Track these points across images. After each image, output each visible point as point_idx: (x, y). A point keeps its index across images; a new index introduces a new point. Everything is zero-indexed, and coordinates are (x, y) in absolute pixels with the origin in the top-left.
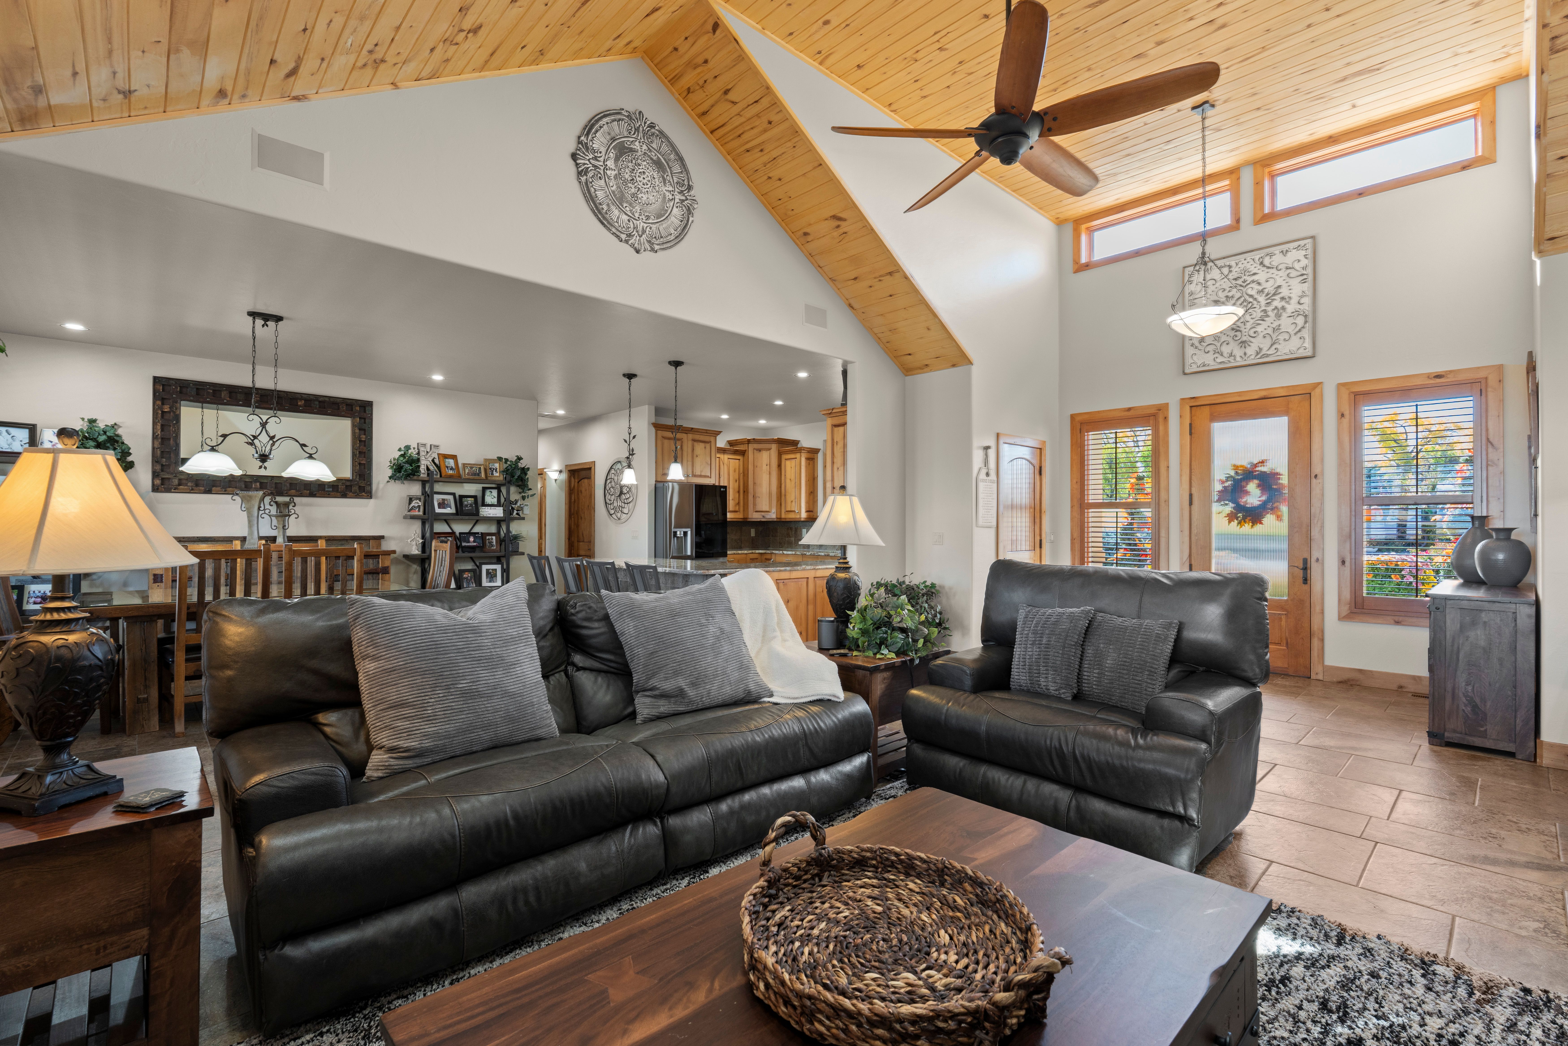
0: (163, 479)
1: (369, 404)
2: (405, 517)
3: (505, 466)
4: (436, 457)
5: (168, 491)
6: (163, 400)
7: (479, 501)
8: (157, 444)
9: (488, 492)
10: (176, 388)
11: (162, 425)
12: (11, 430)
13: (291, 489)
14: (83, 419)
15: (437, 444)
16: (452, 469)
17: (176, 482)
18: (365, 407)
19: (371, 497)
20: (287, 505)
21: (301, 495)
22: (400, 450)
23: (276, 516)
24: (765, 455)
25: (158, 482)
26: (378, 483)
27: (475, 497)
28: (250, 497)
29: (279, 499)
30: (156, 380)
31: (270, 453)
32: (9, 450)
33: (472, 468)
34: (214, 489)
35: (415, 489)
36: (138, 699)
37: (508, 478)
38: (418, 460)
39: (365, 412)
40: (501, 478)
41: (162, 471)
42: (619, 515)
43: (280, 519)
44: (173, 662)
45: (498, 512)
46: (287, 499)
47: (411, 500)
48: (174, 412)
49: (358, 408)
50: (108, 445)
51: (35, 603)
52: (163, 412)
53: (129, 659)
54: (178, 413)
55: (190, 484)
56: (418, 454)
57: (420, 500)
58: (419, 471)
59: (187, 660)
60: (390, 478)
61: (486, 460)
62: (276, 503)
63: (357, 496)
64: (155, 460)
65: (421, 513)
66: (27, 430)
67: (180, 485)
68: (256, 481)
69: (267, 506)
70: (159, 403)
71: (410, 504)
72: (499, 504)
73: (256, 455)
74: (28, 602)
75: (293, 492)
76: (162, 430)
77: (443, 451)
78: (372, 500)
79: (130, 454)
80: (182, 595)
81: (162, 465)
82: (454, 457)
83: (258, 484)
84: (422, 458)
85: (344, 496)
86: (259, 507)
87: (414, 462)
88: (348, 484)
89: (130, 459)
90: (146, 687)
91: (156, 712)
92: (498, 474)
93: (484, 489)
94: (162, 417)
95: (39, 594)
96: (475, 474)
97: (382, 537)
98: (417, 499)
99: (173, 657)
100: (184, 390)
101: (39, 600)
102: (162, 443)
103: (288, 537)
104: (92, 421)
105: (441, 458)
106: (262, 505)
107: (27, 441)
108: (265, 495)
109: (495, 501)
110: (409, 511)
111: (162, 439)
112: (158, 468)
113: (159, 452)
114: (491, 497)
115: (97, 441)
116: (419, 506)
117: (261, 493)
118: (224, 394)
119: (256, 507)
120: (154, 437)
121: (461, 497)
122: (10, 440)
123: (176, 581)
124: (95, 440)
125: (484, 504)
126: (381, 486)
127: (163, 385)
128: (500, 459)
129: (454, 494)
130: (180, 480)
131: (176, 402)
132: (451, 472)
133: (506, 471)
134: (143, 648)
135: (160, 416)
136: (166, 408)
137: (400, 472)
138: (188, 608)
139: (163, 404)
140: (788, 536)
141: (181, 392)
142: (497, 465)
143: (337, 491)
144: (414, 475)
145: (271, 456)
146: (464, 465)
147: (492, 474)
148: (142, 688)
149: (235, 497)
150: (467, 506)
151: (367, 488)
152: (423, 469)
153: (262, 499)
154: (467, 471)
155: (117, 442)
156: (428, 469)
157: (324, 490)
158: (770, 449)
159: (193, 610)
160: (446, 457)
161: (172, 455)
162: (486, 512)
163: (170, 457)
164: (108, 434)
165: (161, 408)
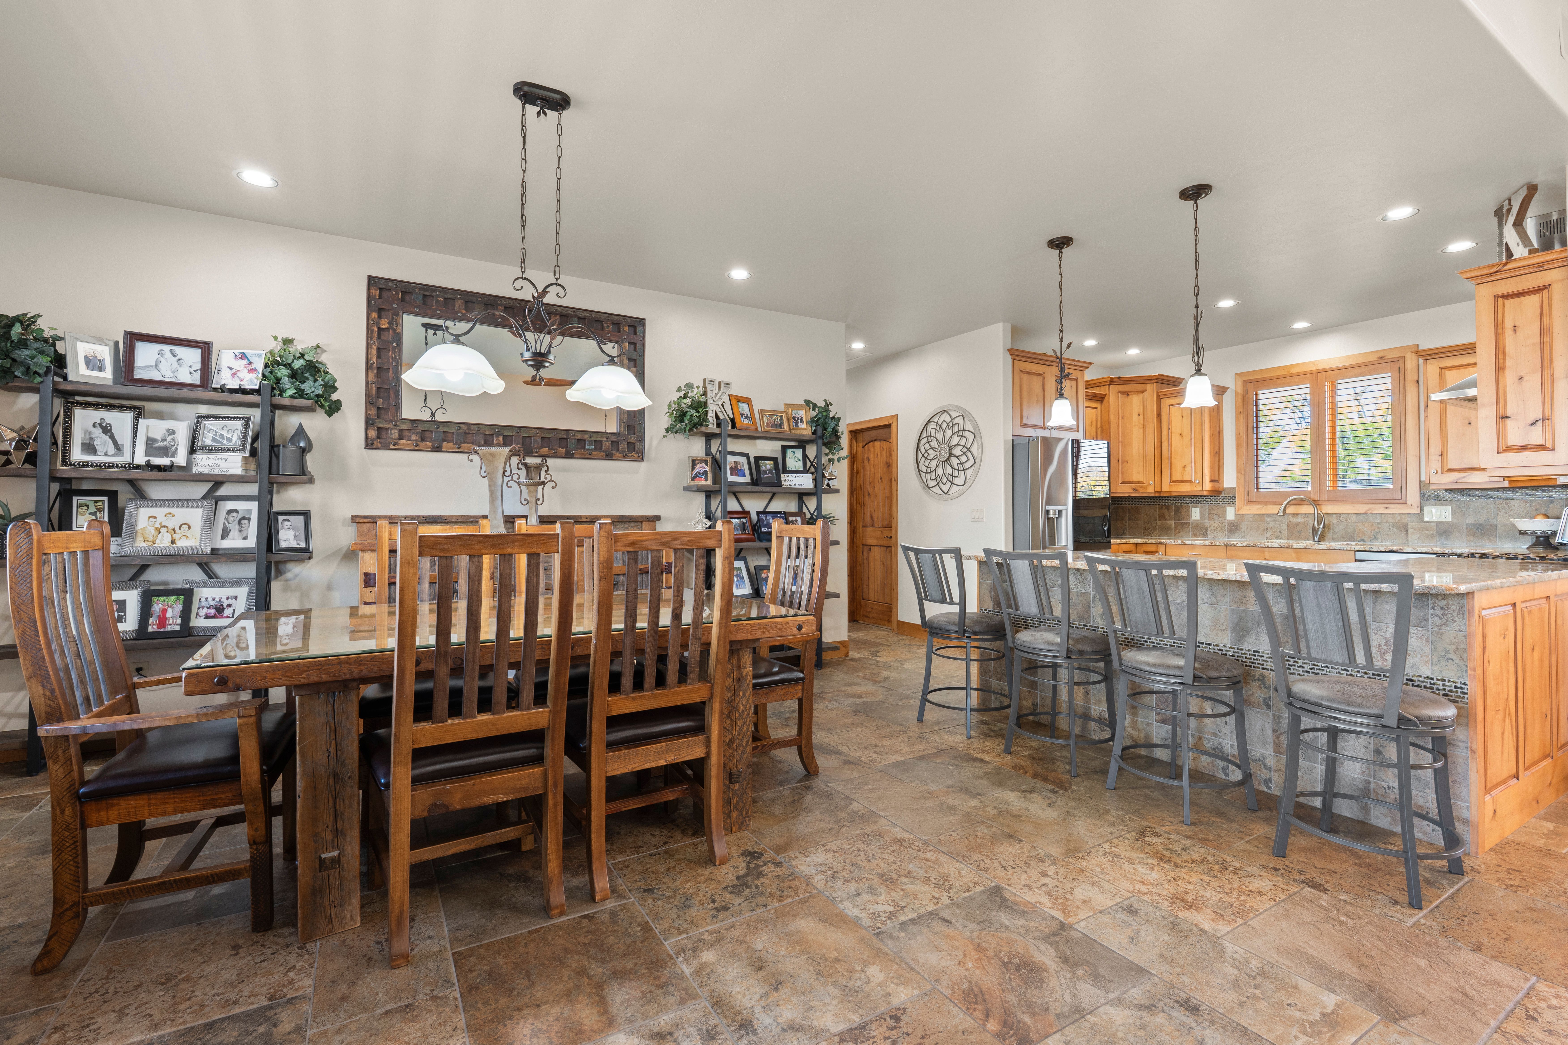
0: (379, 430)
1: (641, 322)
2: (687, 489)
3: (814, 413)
4: (727, 400)
5: (386, 447)
6: (380, 311)
7: (780, 467)
8: (372, 376)
9: (789, 452)
10: (397, 293)
11: (379, 349)
12: (178, 350)
13: (542, 447)
14: (276, 338)
15: (727, 381)
16: (747, 417)
17: (395, 434)
18: (635, 327)
19: (643, 460)
20: (538, 468)
21: (555, 456)
22: (679, 389)
23: (528, 485)
24: (1136, 401)
25: (373, 433)
26: (652, 438)
27: (774, 459)
28: (493, 455)
29: (529, 460)
30: (372, 281)
31: (549, 351)
32: (173, 380)
33: (771, 416)
34: (445, 444)
35: (697, 447)
36: (322, 861)
37: (820, 431)
38: (705, 404)
39: (635, 333)
40: (809, 432)
41: (378, 417)
42: (945, 488)
43: (532, 488)
44: (387, 785)
45: (806, 482)
46: (538, 460)
47: (694, 463)
48: (394, 330)
49: (627, 328)
50: (307, 375)
51: (207, 617)
52: (380, 329)
53: (304, 774)
54: (399, 330)
55: (414, 437)
56: (705, 394)
57: (706, 463)
58: (706, 420)
59: (416, 781)
60: (667, 430)
61: (787, 406)
62: (526, 465)
63: (625, 457)
64: (370, 401)
65: (709, 482)
66: (199, 351)
67: (400, 438)
68: (498, 434)
69: (515, 471)
70: (375, 315)
71: (693, 469)
72: (805, 471)
73: (527, 355)
74: (197, 614)
75: (545, 450)
76: (379, 357)
77: (735, 391)
78: (643, 464)
79: (335, 389)
80: (406, 631)
81: (378, 408)
82: (748, 401)
83: (501, 438)
84: (710, 401)
85: (609, 457)
86: (505, 471)
87: (700, 406)
88: (614, 439)
89: (335, 397)
90: (337, 833)
91: (356, 886)
92: (804, 426)
93: (784, 448)
94: (379, 336)
95: (213, 603)
96: (775, 425)
97: (658, 518)
98: (702, 461)
99: (387, 774)
100: (407, 297)
101: (212, 612)
102: (378, 376)
103: (540, 517)
104: (288, 342)
105: (734, 402)
106: (508, 468)
107: (199, 366)
108: (513, 454)
109: (800, 466)
110: (693, 479)
111: (379, 368)
112: (373, 412)
113: (374, 389)
114: (794, 460)
115: (292, 369)
116: (706, 472)
117: (507, 449)
118: (458, 304)
119: (501, 471)
120: (369, 367)
121: (758, 459)
122: (175, 365)
123: (395, 583)
124: (288, 366)
125: (786, 471)
126: (655, 443)
127: (381, 289)
128: (807, 402)
129: (747, 455)
130: (401, 430)
131: (397, 315)
132: (746, 422)
133: (814, 421)
134: (332, 749)
135: (375, 334)
136: (384, 324)
137: (682, 421)
138: (418, 663)
139: (380, 317)
140: (1162, 517)
141: (403, 300)
142: (802, 413)
143: (601, 449)
144: (701, 425)
145: (551, 357)
146: (761, 412)
147: (797, 425)
148: (329, 837)
149: (472, 457)
150: (765, 472)
151: (638, 446)
152: (711, 416)
153: (509, 459)
154: (766, 421)
155: (318, 371)
156: (717, 417)
157: (584, 448)
158: (1143, 391)
159: (427, 666)
160: (740, 400)
161: (391, 394)
162: (791, 481)
163: (389, 397)
164: (306, 357)
165: (377, 324)
